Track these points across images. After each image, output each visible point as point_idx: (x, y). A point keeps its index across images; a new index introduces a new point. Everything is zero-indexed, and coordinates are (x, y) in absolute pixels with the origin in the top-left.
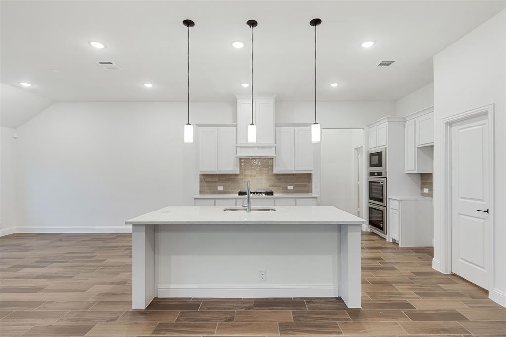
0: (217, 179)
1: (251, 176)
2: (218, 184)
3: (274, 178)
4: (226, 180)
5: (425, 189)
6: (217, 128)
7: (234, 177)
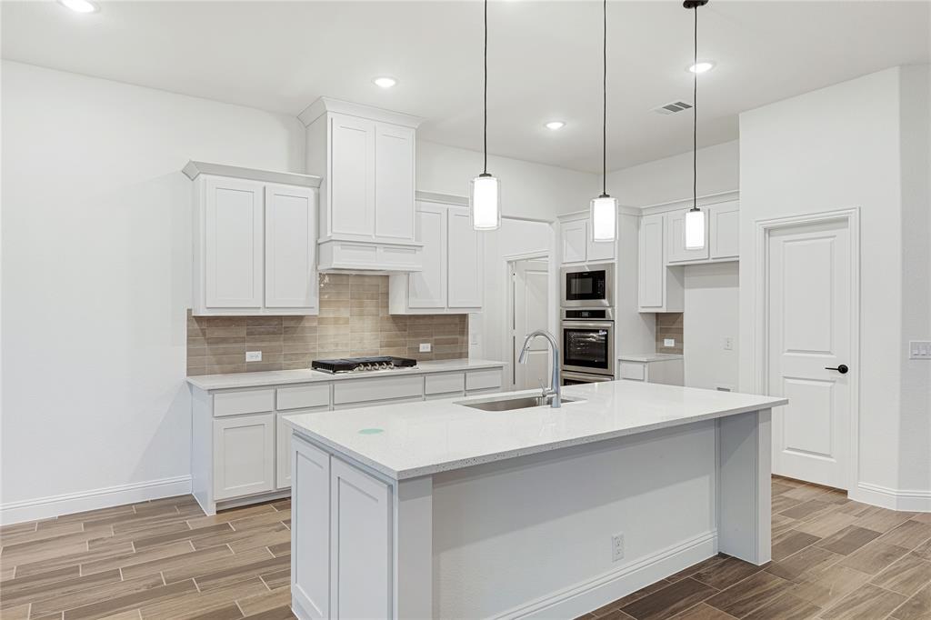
0: (243, 332)
1: (336, 320)
2: (247, 344)
3: (389, 325)
4: (269, 333)
5: (666, 341)
6: (264, 183)
7: (292, 324)
